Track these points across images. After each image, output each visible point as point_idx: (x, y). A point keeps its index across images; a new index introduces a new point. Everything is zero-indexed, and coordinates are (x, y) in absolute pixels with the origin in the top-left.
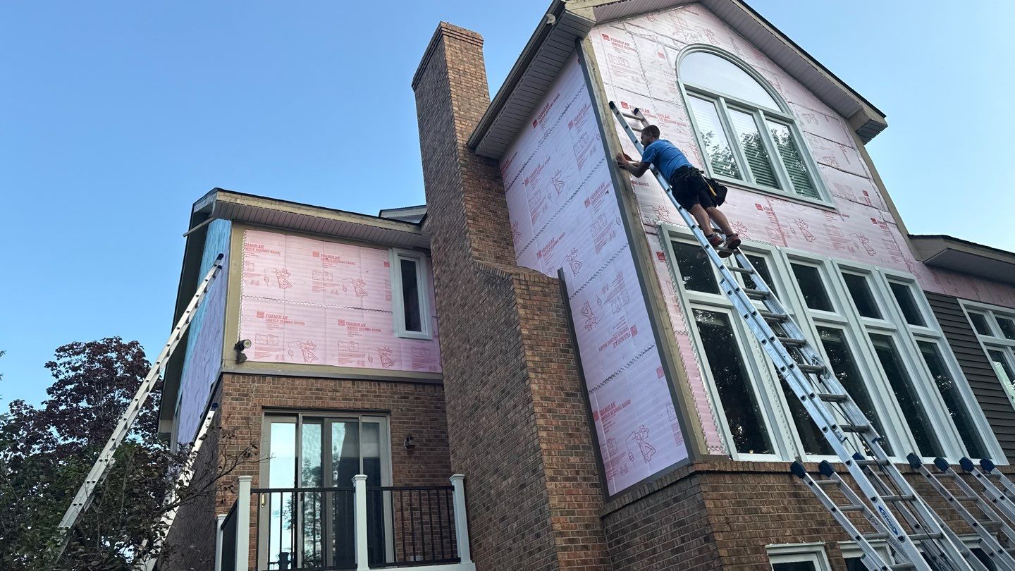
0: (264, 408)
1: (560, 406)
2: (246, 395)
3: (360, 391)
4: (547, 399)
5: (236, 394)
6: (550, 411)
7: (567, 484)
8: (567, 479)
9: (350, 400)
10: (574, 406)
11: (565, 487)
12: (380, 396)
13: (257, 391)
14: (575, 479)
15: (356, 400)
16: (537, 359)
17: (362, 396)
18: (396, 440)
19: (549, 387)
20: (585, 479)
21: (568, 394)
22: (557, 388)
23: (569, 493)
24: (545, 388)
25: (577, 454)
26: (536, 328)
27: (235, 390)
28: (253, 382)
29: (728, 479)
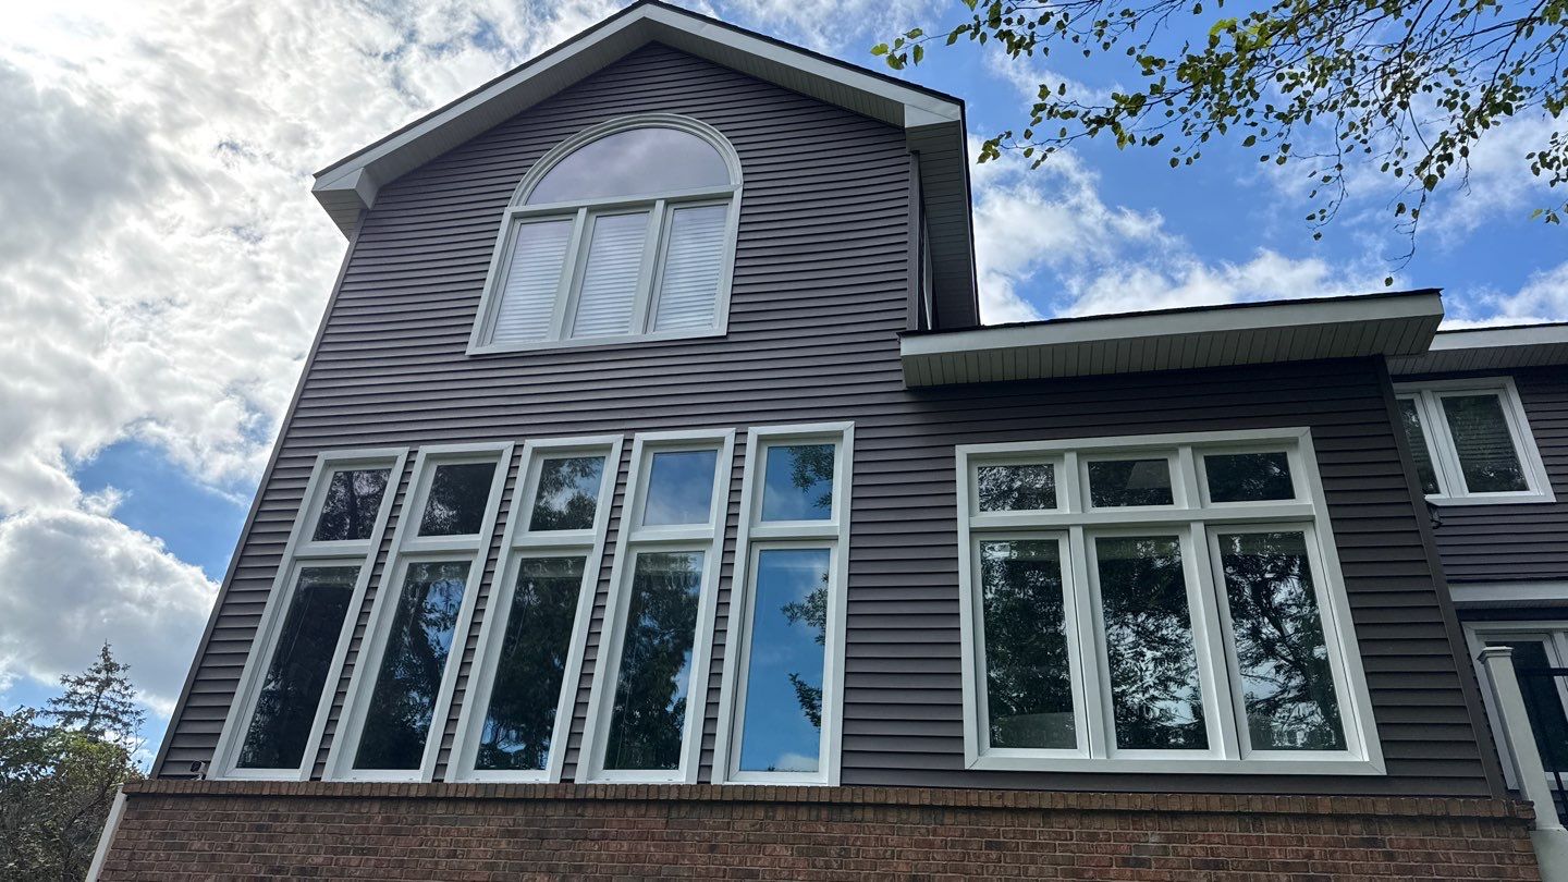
29: (170, 805)
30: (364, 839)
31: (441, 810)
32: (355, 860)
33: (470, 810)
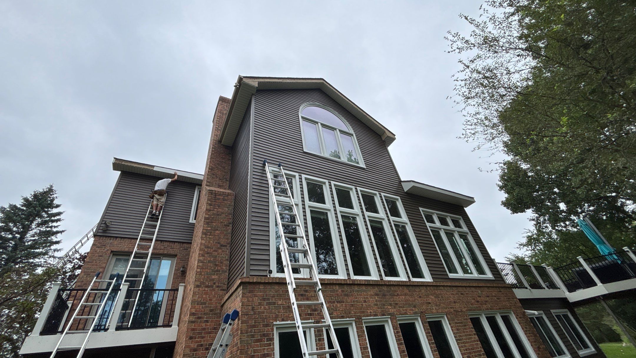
0: (112, 251)
1: (215, 251)
2: (104, 246)
3: (164, 246)
4: (208, 247)
5: (99, 245)
6: (208, 253)
7: (206, 289)
8: (207, 287)
9: (158, 249)
10: (223, 251)
11: (205, 290)
12: (173, 248)
13: (111, 244)
14: (212, 286)
15: (160, 249)
16: (209, 228)
17: (164, 248)
18: (177, 268)
19: (211, 242)
20: (218, 287)
21: (221, 246)
22: (216, 243)
23: (206, 294)
24: (209, 242)
25: (217, 274)
26: (214, 214)
27: (99, 243)
28: (110, 240)
29: (262, 287)
30: (338, 298)
31: (356, 288)
32: (339, 305)
33: (364, 288)
